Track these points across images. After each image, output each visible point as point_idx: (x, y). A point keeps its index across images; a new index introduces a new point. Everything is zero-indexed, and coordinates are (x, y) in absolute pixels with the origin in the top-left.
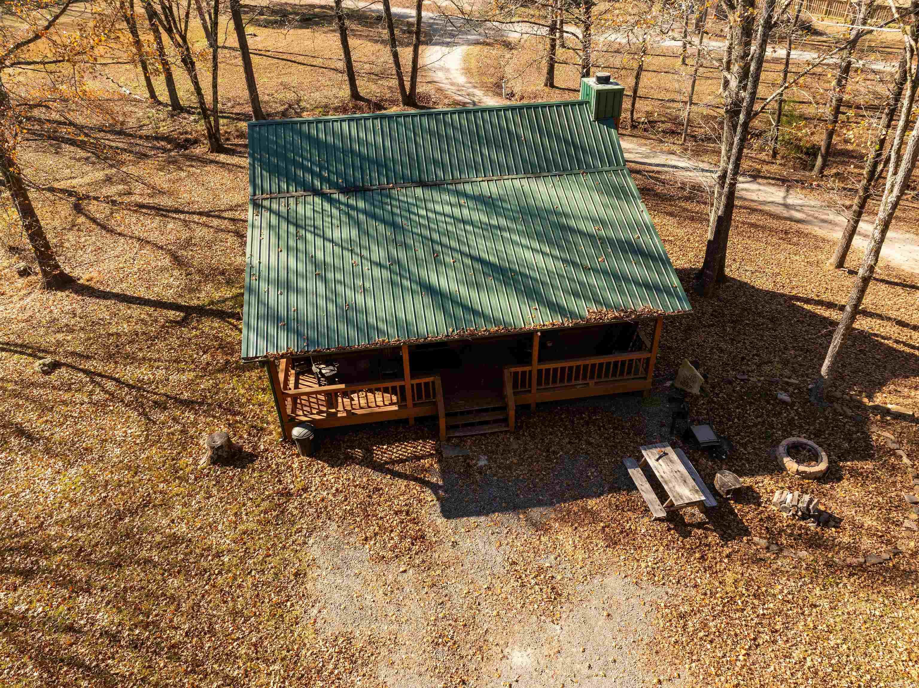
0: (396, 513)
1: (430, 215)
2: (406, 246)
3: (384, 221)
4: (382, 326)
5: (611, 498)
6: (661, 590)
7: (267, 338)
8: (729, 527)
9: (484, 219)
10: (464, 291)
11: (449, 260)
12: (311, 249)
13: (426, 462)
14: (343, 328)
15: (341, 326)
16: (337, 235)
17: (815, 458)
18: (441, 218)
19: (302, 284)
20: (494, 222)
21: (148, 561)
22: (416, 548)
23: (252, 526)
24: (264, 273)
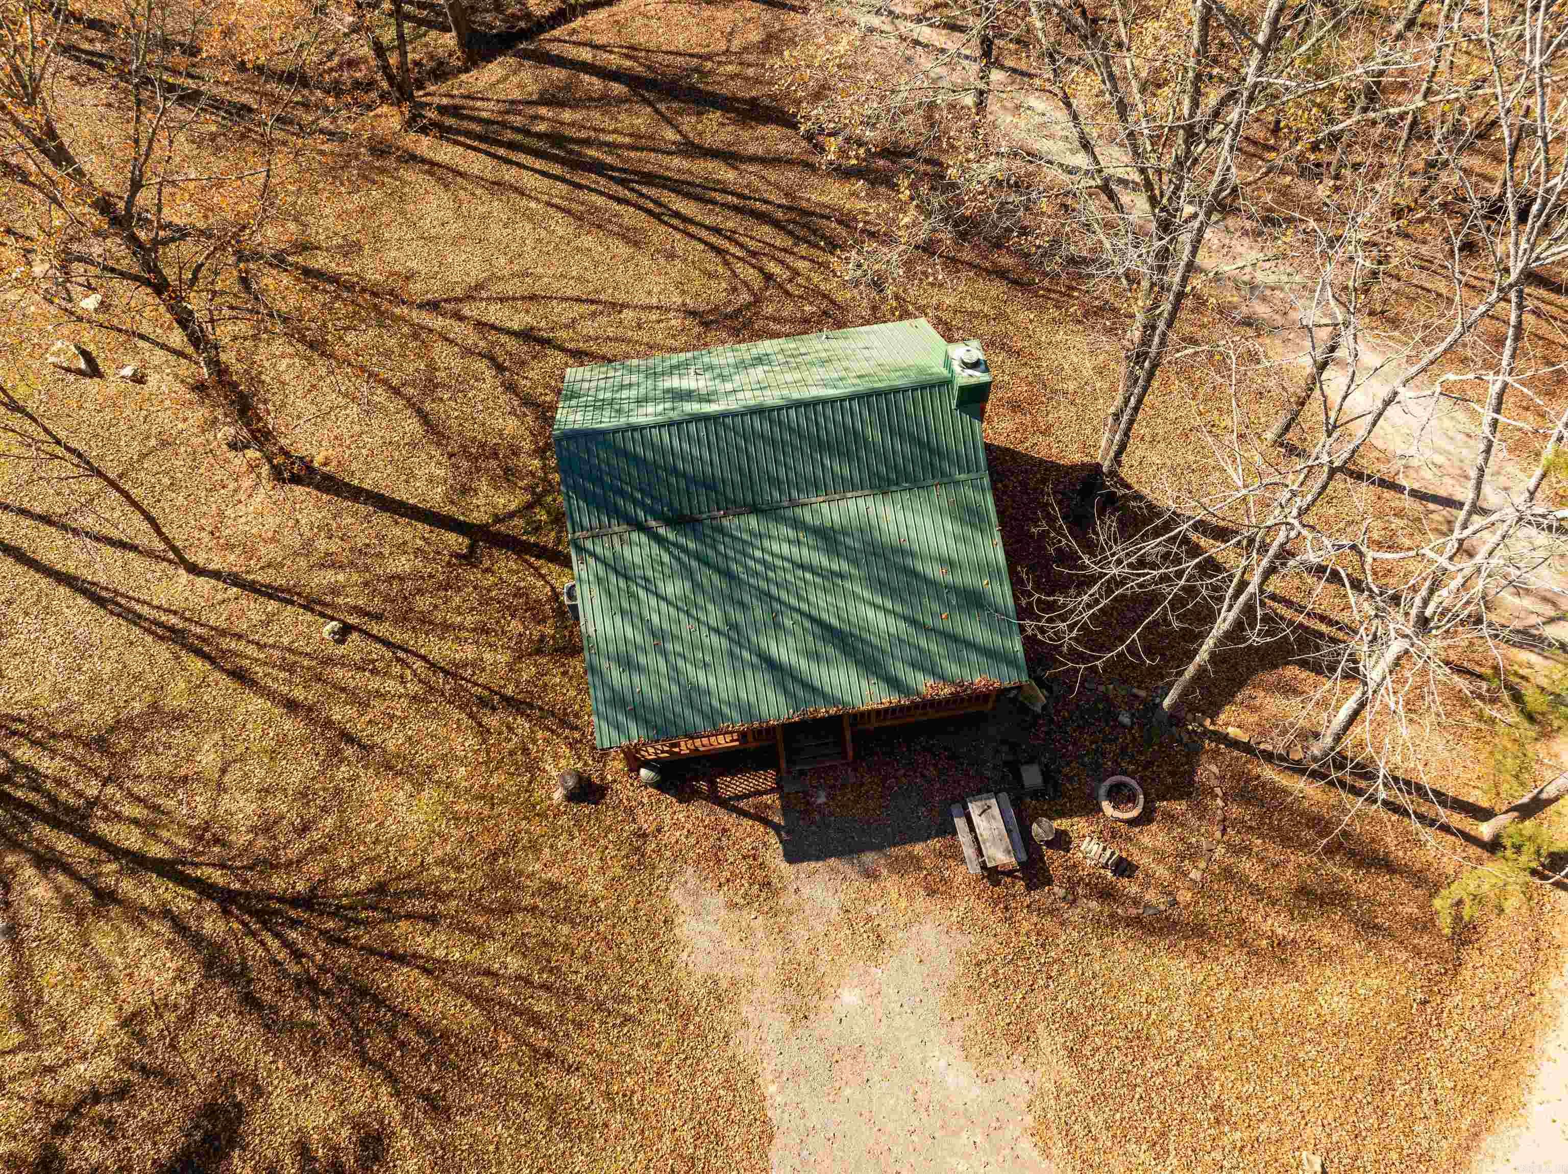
0: (744, 858)
1: (767, 557)
2: (742, 605)
3: (719, 571)
4: (726, 710)
5: (935, 843)
6: (965, 939)
7: (618, 727)
8: (1035, 876)
9: (825, 562)
10: (803, 664)
11: (788, 623)
12: (646, 613)
13: (768, 799)
14: (688, 712)
15: (687, 712)
16: (670, 590)
17: (1132, 799)
18: (778, 562)
19: (642, 660)
20: (835, 567)
21: (535, 908)
22: (763, 895)
23: (619, 871)
24: (602, 645)
